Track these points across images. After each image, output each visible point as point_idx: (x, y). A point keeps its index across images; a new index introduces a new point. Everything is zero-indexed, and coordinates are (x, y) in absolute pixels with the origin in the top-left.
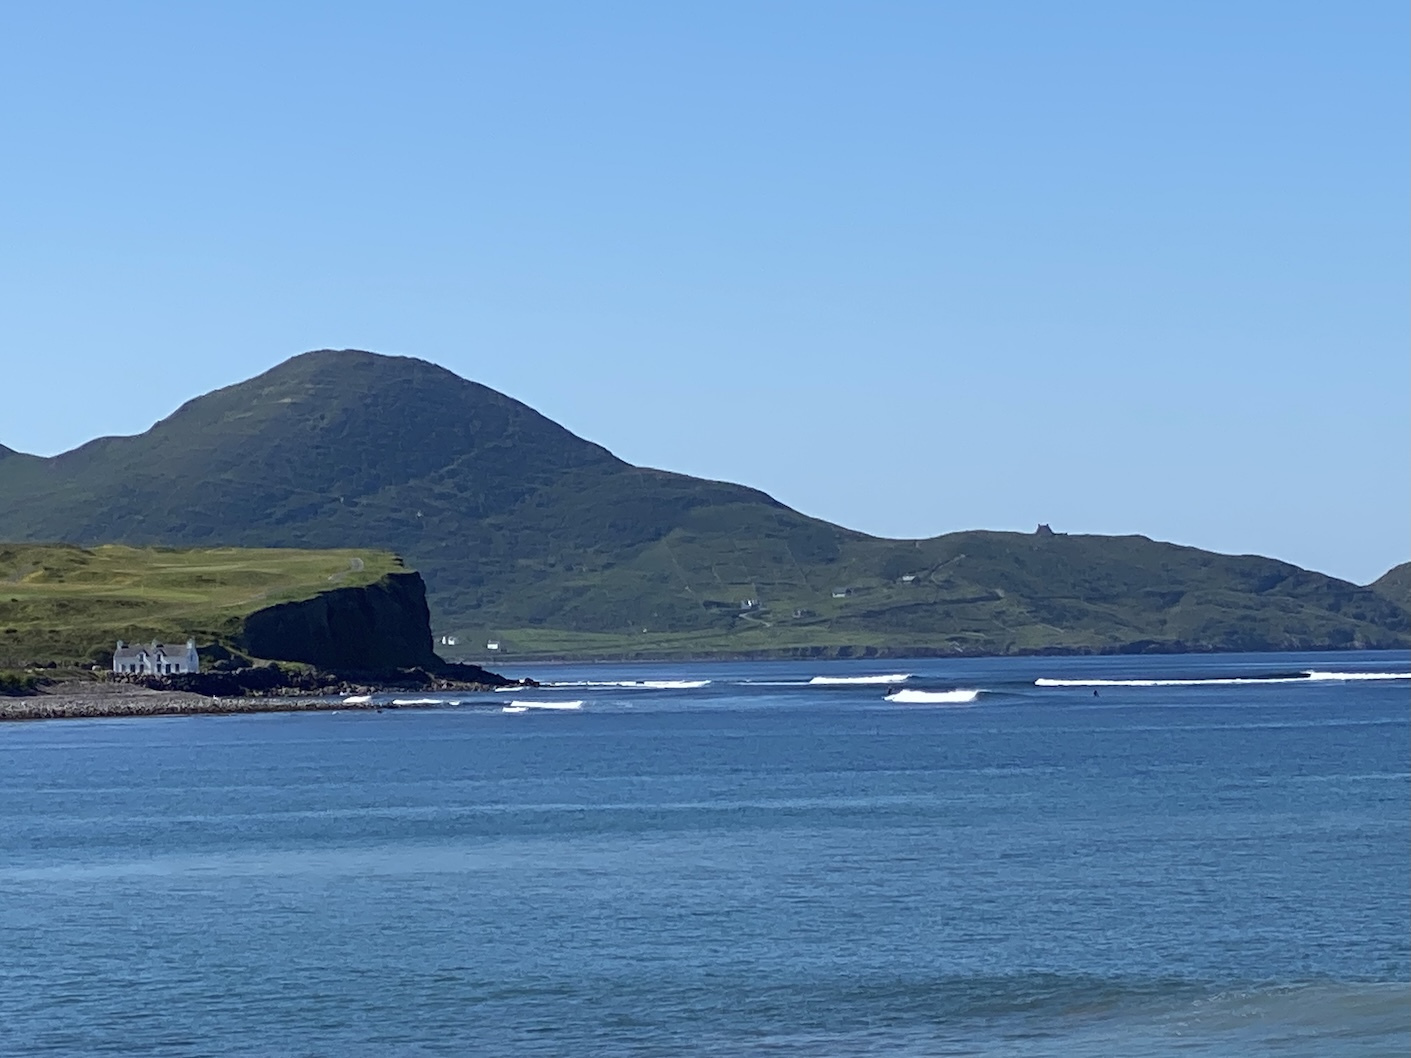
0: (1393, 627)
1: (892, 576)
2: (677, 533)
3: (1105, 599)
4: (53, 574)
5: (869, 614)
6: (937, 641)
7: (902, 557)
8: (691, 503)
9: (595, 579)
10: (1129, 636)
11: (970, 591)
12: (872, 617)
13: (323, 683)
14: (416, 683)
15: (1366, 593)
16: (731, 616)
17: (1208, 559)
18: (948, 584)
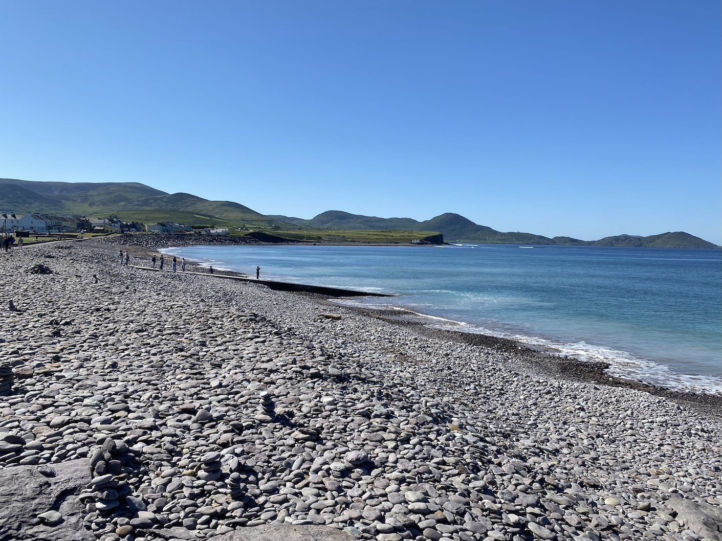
2: (481, 231)
3: (524, 239)
4: (410, 233)
5: (500, 240)
9: (472, 235)
11: (510, 238)
14: (440, 244)
18: (508, 237)
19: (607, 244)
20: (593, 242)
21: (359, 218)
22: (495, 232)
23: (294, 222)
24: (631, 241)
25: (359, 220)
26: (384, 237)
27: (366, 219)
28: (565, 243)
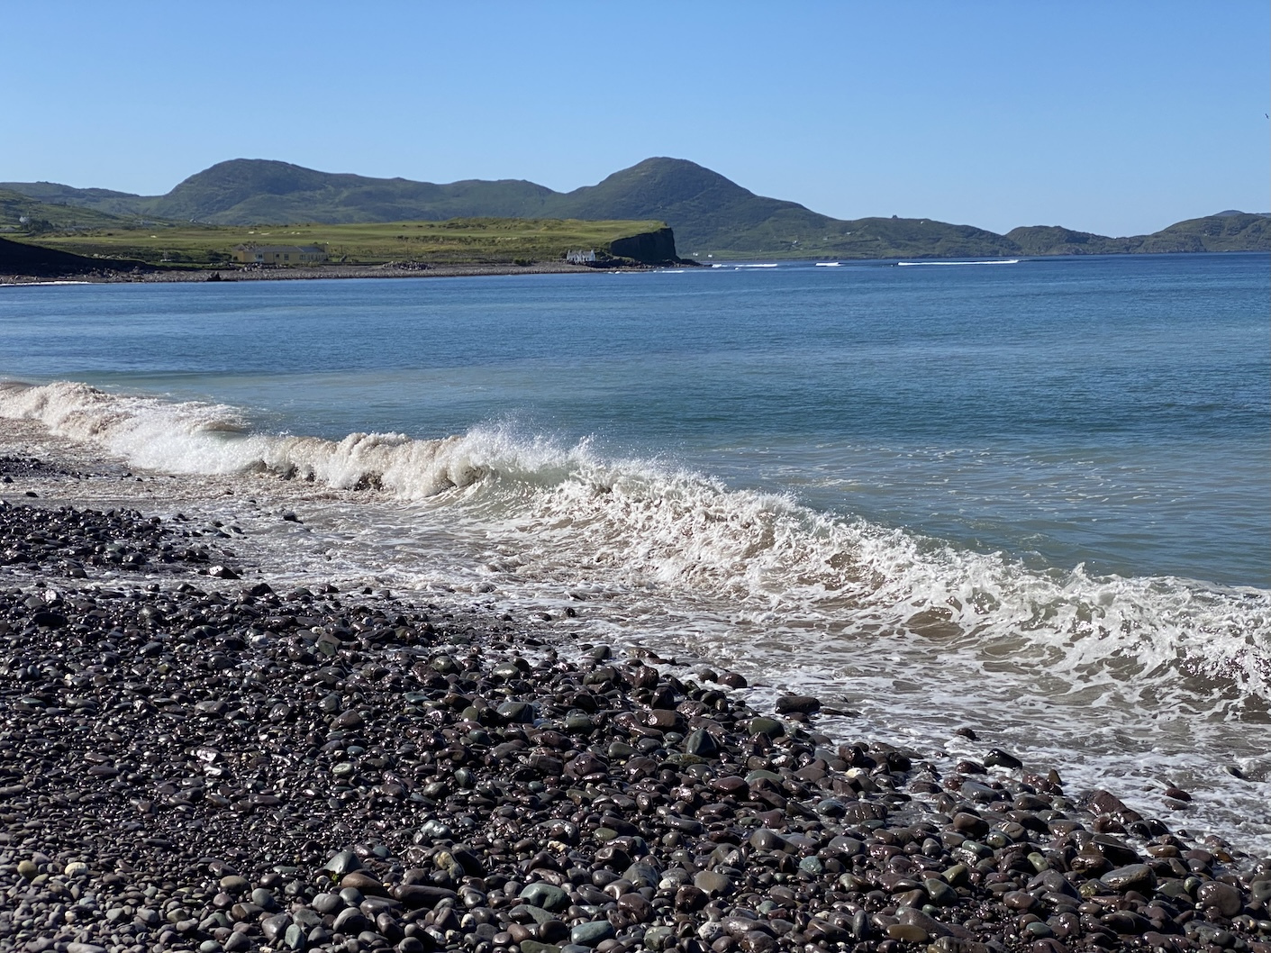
0: (1013, 249)
1: (843, 232)
2: (772, 218)
3: (915, 240)
4: (550, 228)
5: (835, 245)
6: (858, 255)
7: (846, 226)
8: (777, 208)
9: (744, 234)
10: (922, 252)
11: (868, 237)
12: (836, 246)
13: (637, 265)
14: (668, 265)
15: (1004, 238)
16: (789, 246)
17: (950, 227)
18: (862, 235)
19: (1183, 244)
20: (1140, 240)
21: (345, 185)
22: (820, 222)
23: (103, 207)
24: (1259, 230)
25: (345, 193)
26: (462, 247)
27: (366, 188)
28: (1049, 247)
